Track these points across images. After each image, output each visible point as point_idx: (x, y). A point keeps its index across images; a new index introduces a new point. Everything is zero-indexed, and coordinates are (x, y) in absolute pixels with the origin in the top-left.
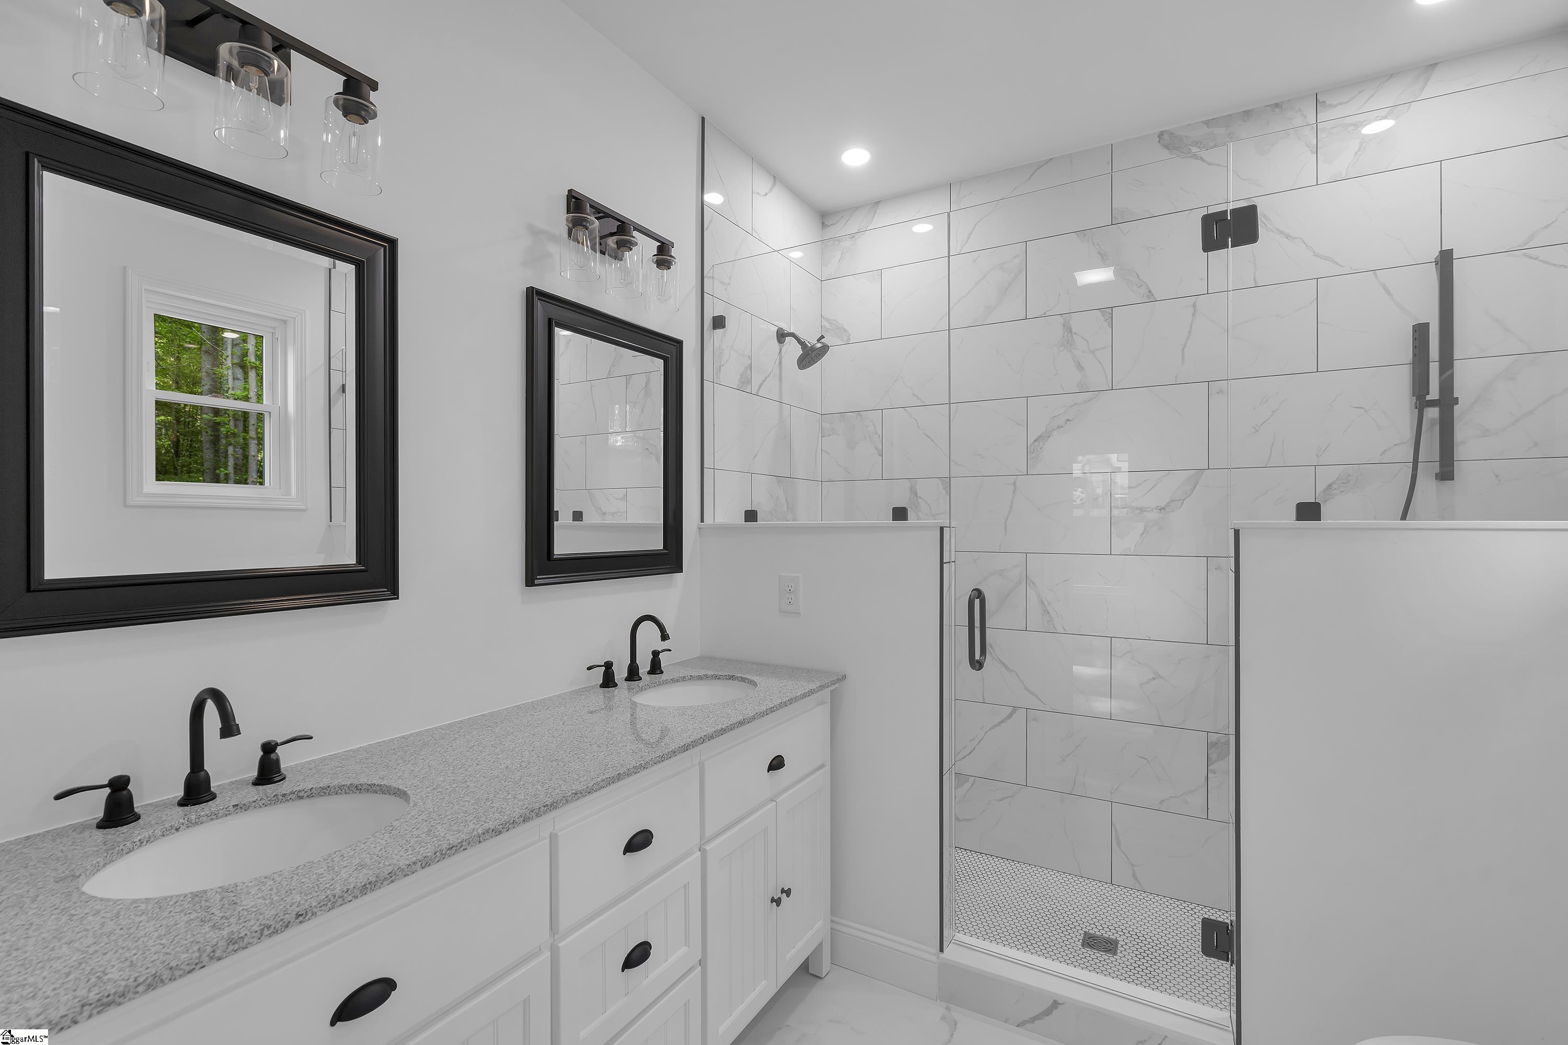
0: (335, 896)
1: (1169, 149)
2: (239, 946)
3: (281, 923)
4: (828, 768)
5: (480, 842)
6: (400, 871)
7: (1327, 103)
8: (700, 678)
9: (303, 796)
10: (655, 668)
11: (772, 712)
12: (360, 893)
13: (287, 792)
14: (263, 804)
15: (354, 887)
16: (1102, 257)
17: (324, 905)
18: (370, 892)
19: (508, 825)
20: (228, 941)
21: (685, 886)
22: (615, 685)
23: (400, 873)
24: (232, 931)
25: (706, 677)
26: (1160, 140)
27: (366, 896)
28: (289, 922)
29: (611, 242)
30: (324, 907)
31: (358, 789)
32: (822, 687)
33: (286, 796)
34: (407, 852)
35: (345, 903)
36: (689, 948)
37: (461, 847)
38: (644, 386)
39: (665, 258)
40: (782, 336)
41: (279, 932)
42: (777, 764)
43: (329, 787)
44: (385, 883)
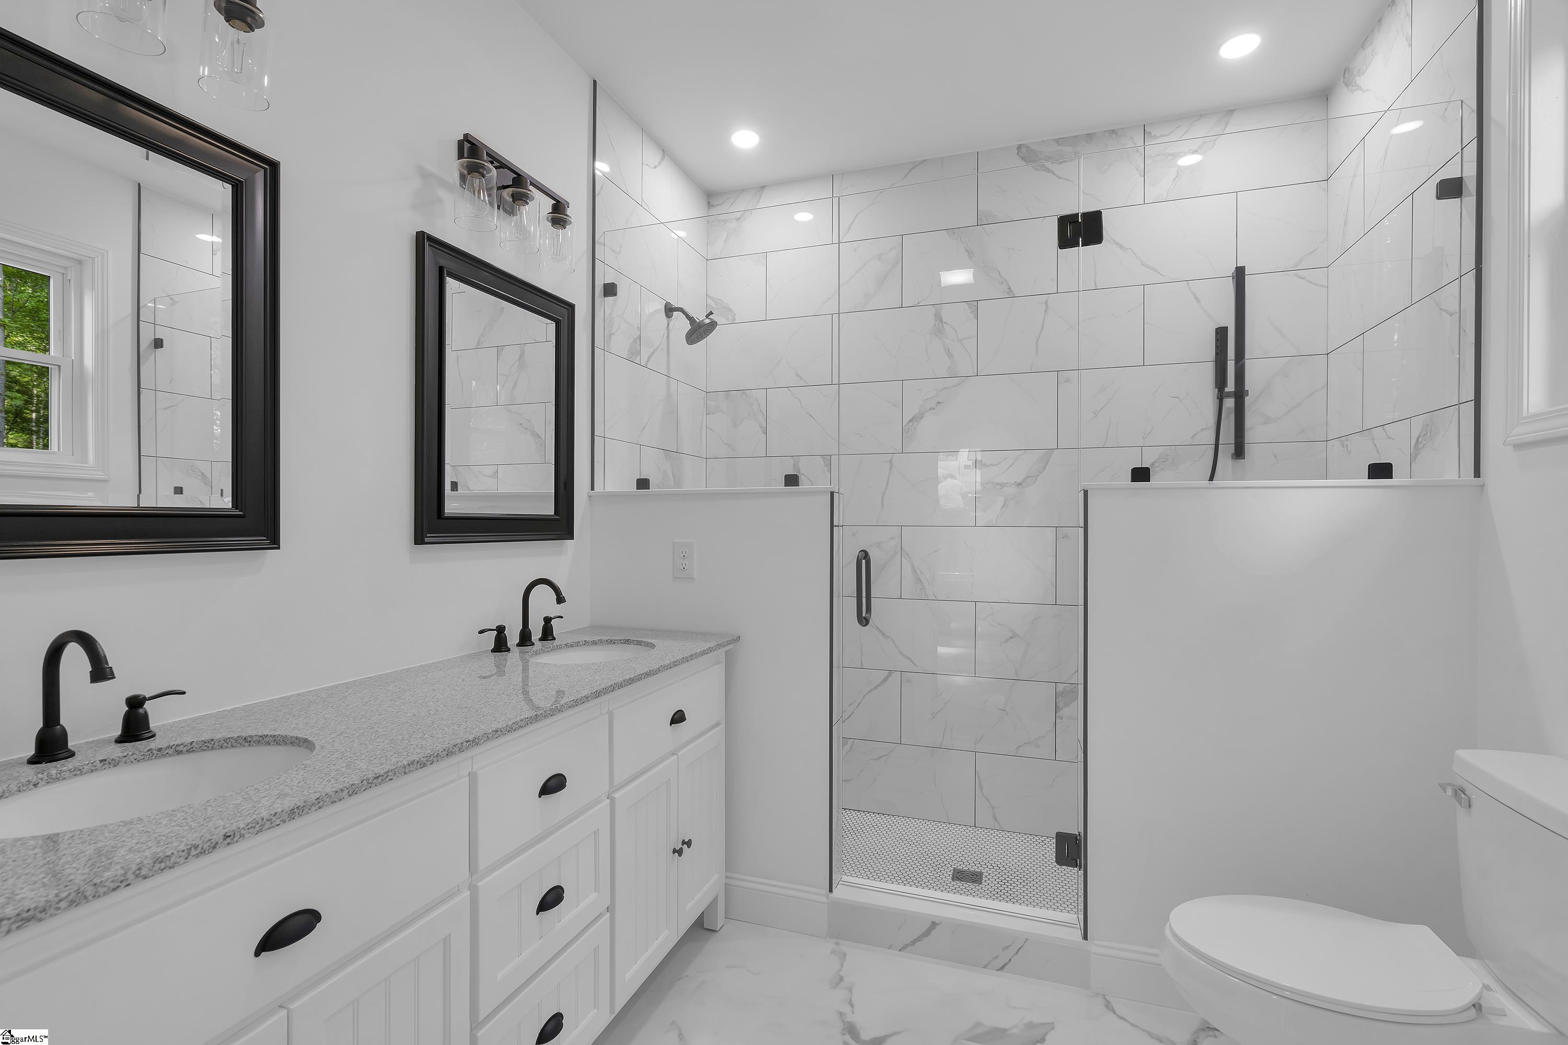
0: (263, 819)
1: (1026, 161)
2: (166, 864)
3: (208, 844)
4: (723, 725)
5: (405, 773)
6: (327, 798)
7: (1153, 134)
8: (594, 643)
9: (182, 751)
10: (547, 633)
11: (675, 666)
12: (288, 817)
13: (164, 747)
14: (136, 759)
15: (282, 811)
16: (969, 254)
17: (252, 827)
18: (298, 817)
19: (432, 758)
20: (155, 860)
21: (595, 832)
22: (508, 650)
23: (328, 799)
24: (155, 852)
25: (601, 641)
26: (1018, 152)
27: (294, 820)
28: (217, 843)
29: (507, 194)
30: (252, 829)
31: (247, 741)
32: (719, 646)
33: (163, 751)
34: (330, 782)
35: (273, 827)
36: (599, 893)
37: (387, 777)
38: (518, 357)
39: (557, 216)
40: (669, 310)
41: (207, 852)
42: (678, 718)
43: (212, 740)
44: (313, 808)
